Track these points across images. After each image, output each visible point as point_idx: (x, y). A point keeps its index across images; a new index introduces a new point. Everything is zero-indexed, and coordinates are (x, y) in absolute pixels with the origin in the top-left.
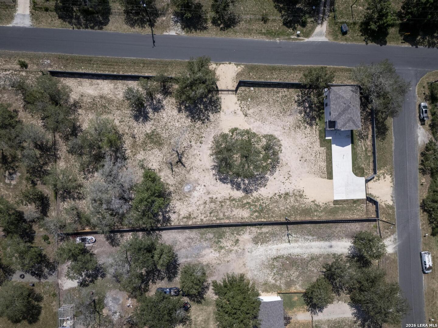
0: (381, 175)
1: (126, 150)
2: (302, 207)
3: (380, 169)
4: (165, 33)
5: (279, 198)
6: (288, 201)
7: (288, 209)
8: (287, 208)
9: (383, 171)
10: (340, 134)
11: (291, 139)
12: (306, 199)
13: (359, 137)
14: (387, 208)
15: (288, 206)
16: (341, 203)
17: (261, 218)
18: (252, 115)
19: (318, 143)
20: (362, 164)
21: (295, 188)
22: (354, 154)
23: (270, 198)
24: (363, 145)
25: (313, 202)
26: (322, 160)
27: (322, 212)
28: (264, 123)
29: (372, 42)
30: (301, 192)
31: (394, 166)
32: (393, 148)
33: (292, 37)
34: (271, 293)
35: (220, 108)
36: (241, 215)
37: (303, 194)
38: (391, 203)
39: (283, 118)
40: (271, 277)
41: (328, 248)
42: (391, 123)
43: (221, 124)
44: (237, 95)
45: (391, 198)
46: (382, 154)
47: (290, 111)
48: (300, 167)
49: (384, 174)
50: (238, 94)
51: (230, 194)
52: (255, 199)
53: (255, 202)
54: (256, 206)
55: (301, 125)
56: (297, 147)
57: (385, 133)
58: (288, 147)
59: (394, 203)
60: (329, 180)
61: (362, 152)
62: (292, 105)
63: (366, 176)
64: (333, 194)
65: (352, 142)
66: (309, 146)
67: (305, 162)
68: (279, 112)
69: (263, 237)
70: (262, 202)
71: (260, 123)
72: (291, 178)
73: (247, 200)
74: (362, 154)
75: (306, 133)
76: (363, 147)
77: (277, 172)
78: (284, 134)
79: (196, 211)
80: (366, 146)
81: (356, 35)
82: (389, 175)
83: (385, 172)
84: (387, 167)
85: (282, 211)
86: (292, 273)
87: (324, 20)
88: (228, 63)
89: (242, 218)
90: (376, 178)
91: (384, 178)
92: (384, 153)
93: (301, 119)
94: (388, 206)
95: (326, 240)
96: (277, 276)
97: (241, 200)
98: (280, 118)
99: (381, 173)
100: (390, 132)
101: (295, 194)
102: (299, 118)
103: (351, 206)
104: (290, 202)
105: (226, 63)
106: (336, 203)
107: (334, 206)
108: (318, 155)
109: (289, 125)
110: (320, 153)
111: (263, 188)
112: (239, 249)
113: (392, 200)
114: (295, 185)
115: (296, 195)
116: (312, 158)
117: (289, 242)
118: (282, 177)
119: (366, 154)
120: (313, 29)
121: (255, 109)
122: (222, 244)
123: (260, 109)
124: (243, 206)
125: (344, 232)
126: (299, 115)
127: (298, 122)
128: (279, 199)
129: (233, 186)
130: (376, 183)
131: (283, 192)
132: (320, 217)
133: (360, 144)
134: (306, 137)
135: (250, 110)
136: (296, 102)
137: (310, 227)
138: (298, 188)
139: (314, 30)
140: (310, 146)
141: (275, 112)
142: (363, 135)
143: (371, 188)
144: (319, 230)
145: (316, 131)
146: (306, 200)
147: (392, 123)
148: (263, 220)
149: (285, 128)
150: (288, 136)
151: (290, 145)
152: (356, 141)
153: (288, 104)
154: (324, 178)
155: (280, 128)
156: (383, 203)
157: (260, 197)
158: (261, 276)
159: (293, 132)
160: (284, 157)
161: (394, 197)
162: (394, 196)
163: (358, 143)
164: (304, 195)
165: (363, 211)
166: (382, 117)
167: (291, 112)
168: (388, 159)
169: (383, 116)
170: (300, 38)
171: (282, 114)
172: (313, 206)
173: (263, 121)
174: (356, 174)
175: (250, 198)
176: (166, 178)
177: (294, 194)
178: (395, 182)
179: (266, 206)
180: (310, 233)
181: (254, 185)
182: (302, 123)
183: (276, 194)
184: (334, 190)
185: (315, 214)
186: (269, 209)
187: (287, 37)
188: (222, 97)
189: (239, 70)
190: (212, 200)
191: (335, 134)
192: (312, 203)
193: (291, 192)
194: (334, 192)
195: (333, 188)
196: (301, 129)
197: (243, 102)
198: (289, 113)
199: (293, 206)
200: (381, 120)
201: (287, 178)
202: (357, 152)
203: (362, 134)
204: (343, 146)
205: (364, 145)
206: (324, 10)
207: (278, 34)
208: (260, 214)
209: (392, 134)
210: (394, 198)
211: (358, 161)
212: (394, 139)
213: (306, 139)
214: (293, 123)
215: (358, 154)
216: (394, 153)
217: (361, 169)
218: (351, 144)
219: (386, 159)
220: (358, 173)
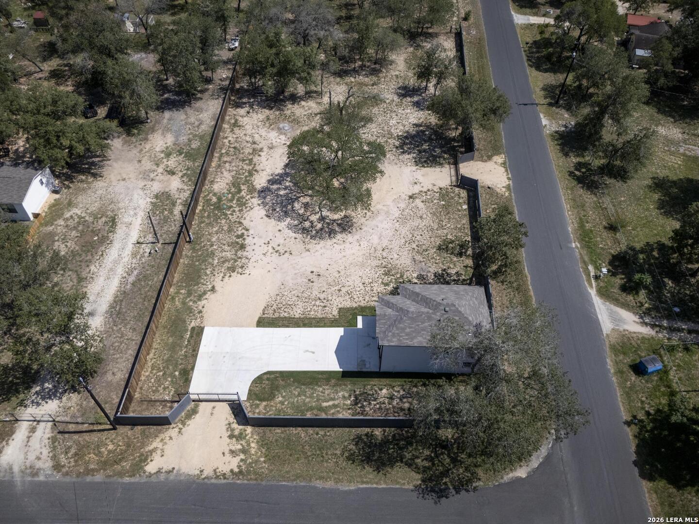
0: (243, 442)
1: (355, 78)
2: (207, 269)
3: (263, 443)
4: (542, 116)
5: (238, 235)
6: (226, 248)
7: (208, 247)
8: (212, 245)
9: (253, 451)
10: (369, 345)
11: (360, 259)
12: (223, 278)
13: (361, 395)
14: (142, 455)
15: (215, 247)
16: (192, 342)
17: (203, 206)
18: (413, 205)
19: (348, 304)
20: (283, 397)
21: (252, 260)
22: (314, 378)
23: (242, 221)
24: (336, 402)
25: (213, 289)
26: (309, 309)
27: (184, 303)
28: (395, 221)
29: (635, 436)
30: (240, 270)
31: (264, 483)
32: (319, 484)
33: (591, 268)
34: (46, 210)
35: (423, 166)
36: (219, 180)
37: (236, 273)
38: (151, 468)
39: (407, 249)
40: (79, 212)
41: (92, 308)
42: (398, 483)
43: (395, 167)
44: (449, 187)
45: (166, 467)
46: (305, 453)
47: (422, 260)
48: (297, 271)
49: (244, 451)
50: (451, 189)
51: (262, 170)
52: (244, 200)
53: (238, 200)
54: (231, 201)
55: (392, 277)
56: (343, 267)
57: (368, 463)
58: (343, 254)
59: (150, 475)
60: (256, 319)
61: (318, 400)
62: (436, 263)
63: (248, 404)
64: (219, 326)
65: (346, 375)
66: (342, 288)
67: (307, 281)
68: (421, 243)
69: (166, 206)
70: (237, 209)
71: (397, 215)
72: (275, 255)
73: (246, 191)
74: (312, 398)
75: (372, 285)
76: (331, 403)
77: (292, 234)
78: (373, 249)
79: (244, 133)
80: (332, 411)
81: (644, 399)
82: (239, 466)
83: (251, 455)
84: (265, 462)
85: (209, 237)
86: (69, 244)
87: (657, 329)
88: (510, 176)
89: (212, 181)
90: (237, 428)
91: (232, 452)
92: (307, 457)
93: (405, 277)
94: (145, 459)
95: (112, 307)
96: (76, 221)
97: (248, 183)
98: (407, 245)
99: (249, 445)
100: (371, 476)
101: (240, 260)
102: (407, 274)
103: (176, 365)
104: (223, 251)
105: (508, 174)
106: (196, 332)
107: (190, 329)
108: (321, 304)
109: (392, 257)
110: (325, 307)
111: (265, 213)
112: (156, 174)
113: (159, 471)
114: (260, 261)
115: (236, 261)
116: (315, 293)
117: (138, 243)
118: (282, 241)
119: (311, 409)
120: (625, 306)
121: (424, 210)
122: (175, 155)
123: (425, 216)
124: (236, 184)
125: (117, 344)
126: (415, 275)
127: (398, 273)
128: (236, 234)
129: (277, 176)
130: (225, 428)
131: (248, 241)
132: (173, 298)
133: (340, 394)
134: (364, 284)
135: (422, 204)
136: (444, 270)
137: (156, 279)
138: (250, 265)
139: (622, 308)
140: (344, 290)
141: (418, 238)
142: (365, 403)
143: (212, 414)
144: (143, 296)
146: (221, 277)
147: (398, 486)
148: (199, 208)
149: (386, 250)
150: (368, 255)
151: (347, 257)
152: (349, 385)
153: (438, 258)
154: (264, 310)
155: (385, 243)
156: (160, 445)
157: (246, 208)
158: (90, 198)
159: (377, 262)
160: (324, 247)
161: (167, 479)
162: (172, 477)
163: (342, 390)
164: (232, 274)
165: (157, 391)
166: (417, 457)
167: (421, 262)
168: (287, 468)
169: (418, 461)
170: (593, 281)
171: (416, 248)
172: (202, 288)
173: (400, 220)
174: (259, 380)
175: (248, 195)
176: (306, 108)
177: (240, 258)
178: (212, 484)
179: (226, 215)
180: (143, 278)
181: (274, 202)
182: (395, 279)
183: (247, 230)
184: (228, 329)
185: (183, 291)
186: (219, 218)
187: (586, 258)
188: (443, 169)
189: (498, 190)
190: (256, 152)
191: (369, 336)
192: (210, 287)
193: (245, 254)
194: (223, 328)
195: (237, 326)
196: (383, 277)
197: (437, 195)
198: (418, 258)
199: (214, 254)
200: (408, 456)
201: (276, 250)
202: (320, 386)
203: (367, 400)
204: (336, 352)
205: (335, 406)
206: (679, 330)
207: (589, 247)
208: (212, 205)
209: (363, 482)
210: (162, 477)
211: (293, 388)
212: (347, 488)
213: (361, 284)
214: (397, 265)
215: (312, 389)
216: (304, 486)
217: (272, 393)
218: (341, 370)
219: (287, 462)
220: (261, 387)
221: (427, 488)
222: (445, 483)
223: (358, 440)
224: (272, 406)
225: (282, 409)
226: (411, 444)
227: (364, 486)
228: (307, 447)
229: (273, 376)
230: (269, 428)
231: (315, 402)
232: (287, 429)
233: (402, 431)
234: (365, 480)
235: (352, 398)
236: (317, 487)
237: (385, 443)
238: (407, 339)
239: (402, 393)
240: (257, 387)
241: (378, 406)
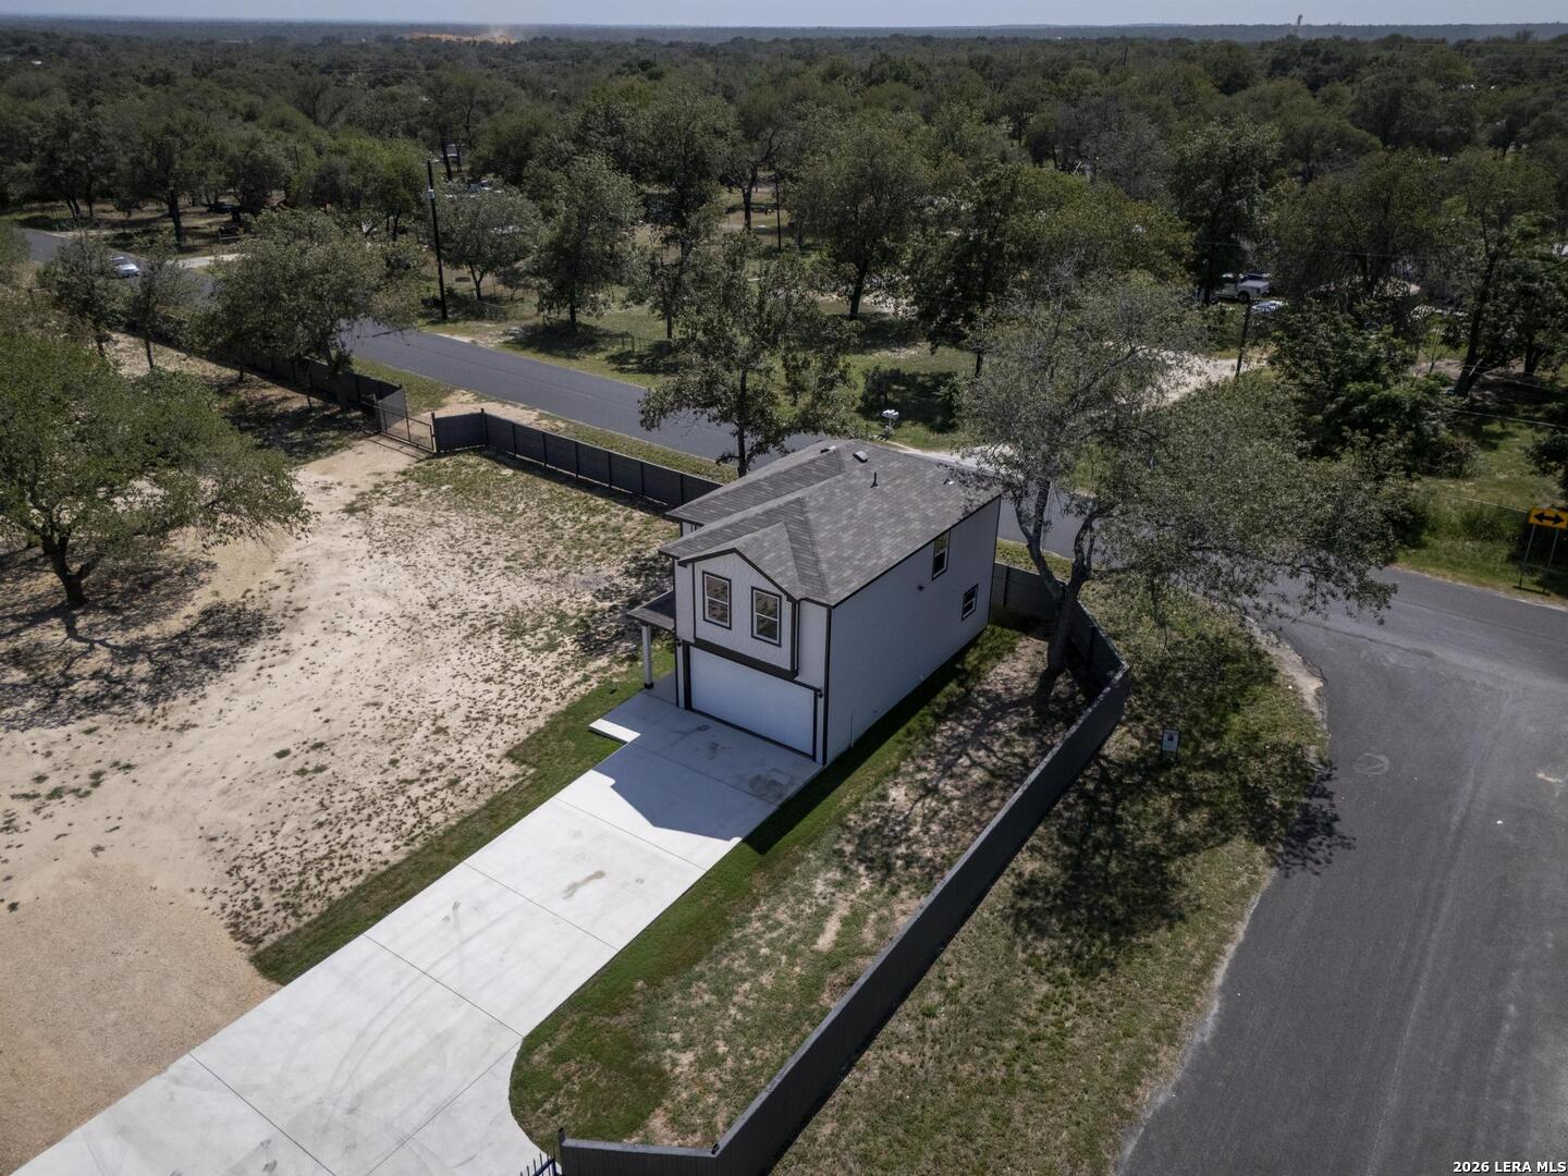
4: (445, 336)
10: (714, 747)
11: (398, 652)
13: (862, 846)
18: (378, 517)
19: (514, 734)
20: (688, 1045)
24: (842, 910)
26: (412, 820)
28: (378, 556)
32: (1156, 1095)
39: (492, 575)
42: (1244, 893)
44: (421, 464)
46: (990, 1087)
47: (559, 572)
48: (222, 783)
50: (430, 464)
55: (542, 630)
56: (370, 692)
57: (1133, 933)
58: (327, 671)
61: (792, 952)
62: (600, 560)
65: (762, 840)
66: (442, 723)
67: (295, 778)
68: (509, 554)
71: (364, 547)
72: (62, 805)
74: (769, 963)
75: (515, 669)
76: (832, 927)
78: (400, 620)
80: (868, 935)
92: (1011, 1087)
93: (571, 612)
98: (481, 571)
100: (1190, 942)
102: (568, 607)
108: (430, 787)
109: (479, 604)
110: (454, 782)
116: (370, 781)
118: (38, 766)
119: (812, 988)
121: (418, 513)
123: (440, 520)
126: (589, 598)
127: (541, 617)
133: (819, 886)
134: (488, 680)
135: (398, 508)
136: (635, 559)
141: (486, 550)
142: (902, 850)
145: (586, 678)
147: (1255, 899)
149: (442, 604)
150: (405, 635)
151: (350, 669)
152: (802, 852)
153: (589, 552)
154: (240, 935)
155: (416, 596)
159: (452, 635)
160: (234, 691)
166: (1169, 825)
167: (562, 576)
169: (1181, 827)
170: (891, 442)
171: (512, 564)
173: (388, 549)
174: (530, 1090)
182: (554, 629)
184: (154, 1083)
188: (359, 450)
191: (685, 734)
195: (187, 1047)
196: (517, 642)
197: (412, 483)
198: (544, 573)
200: (1152, 839)
201: (45, 793)
202: (749, 920)
203: (897, 840)
204: (657, 821)
205: (854, 921)
209: (1205, 971)
211: (676, 998)
212: (1210, 1020)
213: (481, 686)
214: (514, 607)
215: (733, 946)
216: (1144, 1145)
217: (638, 1071)
218: (736, 840)
219: (991, 1159)
220: (570, 1094)
221: (1286, 844)
222: (1287, 805)
223: (1025, 920)
224: (693, 1101)
225: (736, 1072)
226: (1114, 820)
227: (1220, 974)
228: (965, 1069)
229: (562, 1037)
230: (788, 1157)
231: (792, 964)
232: (838, 1096)
233: (1060, 816)
234: (1197, 961)
235: (861, 869)
236: (1165, 1108)
237: (1077, 866)
238: (867, 557)
239: (931, 764)
240: (557, 1110)
241: (935, 828)
